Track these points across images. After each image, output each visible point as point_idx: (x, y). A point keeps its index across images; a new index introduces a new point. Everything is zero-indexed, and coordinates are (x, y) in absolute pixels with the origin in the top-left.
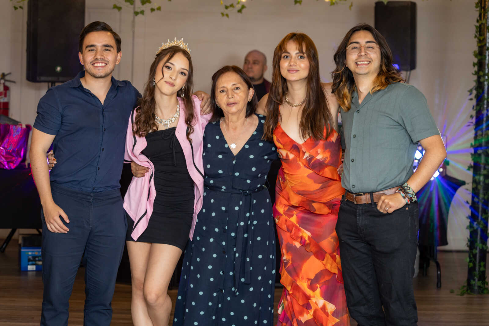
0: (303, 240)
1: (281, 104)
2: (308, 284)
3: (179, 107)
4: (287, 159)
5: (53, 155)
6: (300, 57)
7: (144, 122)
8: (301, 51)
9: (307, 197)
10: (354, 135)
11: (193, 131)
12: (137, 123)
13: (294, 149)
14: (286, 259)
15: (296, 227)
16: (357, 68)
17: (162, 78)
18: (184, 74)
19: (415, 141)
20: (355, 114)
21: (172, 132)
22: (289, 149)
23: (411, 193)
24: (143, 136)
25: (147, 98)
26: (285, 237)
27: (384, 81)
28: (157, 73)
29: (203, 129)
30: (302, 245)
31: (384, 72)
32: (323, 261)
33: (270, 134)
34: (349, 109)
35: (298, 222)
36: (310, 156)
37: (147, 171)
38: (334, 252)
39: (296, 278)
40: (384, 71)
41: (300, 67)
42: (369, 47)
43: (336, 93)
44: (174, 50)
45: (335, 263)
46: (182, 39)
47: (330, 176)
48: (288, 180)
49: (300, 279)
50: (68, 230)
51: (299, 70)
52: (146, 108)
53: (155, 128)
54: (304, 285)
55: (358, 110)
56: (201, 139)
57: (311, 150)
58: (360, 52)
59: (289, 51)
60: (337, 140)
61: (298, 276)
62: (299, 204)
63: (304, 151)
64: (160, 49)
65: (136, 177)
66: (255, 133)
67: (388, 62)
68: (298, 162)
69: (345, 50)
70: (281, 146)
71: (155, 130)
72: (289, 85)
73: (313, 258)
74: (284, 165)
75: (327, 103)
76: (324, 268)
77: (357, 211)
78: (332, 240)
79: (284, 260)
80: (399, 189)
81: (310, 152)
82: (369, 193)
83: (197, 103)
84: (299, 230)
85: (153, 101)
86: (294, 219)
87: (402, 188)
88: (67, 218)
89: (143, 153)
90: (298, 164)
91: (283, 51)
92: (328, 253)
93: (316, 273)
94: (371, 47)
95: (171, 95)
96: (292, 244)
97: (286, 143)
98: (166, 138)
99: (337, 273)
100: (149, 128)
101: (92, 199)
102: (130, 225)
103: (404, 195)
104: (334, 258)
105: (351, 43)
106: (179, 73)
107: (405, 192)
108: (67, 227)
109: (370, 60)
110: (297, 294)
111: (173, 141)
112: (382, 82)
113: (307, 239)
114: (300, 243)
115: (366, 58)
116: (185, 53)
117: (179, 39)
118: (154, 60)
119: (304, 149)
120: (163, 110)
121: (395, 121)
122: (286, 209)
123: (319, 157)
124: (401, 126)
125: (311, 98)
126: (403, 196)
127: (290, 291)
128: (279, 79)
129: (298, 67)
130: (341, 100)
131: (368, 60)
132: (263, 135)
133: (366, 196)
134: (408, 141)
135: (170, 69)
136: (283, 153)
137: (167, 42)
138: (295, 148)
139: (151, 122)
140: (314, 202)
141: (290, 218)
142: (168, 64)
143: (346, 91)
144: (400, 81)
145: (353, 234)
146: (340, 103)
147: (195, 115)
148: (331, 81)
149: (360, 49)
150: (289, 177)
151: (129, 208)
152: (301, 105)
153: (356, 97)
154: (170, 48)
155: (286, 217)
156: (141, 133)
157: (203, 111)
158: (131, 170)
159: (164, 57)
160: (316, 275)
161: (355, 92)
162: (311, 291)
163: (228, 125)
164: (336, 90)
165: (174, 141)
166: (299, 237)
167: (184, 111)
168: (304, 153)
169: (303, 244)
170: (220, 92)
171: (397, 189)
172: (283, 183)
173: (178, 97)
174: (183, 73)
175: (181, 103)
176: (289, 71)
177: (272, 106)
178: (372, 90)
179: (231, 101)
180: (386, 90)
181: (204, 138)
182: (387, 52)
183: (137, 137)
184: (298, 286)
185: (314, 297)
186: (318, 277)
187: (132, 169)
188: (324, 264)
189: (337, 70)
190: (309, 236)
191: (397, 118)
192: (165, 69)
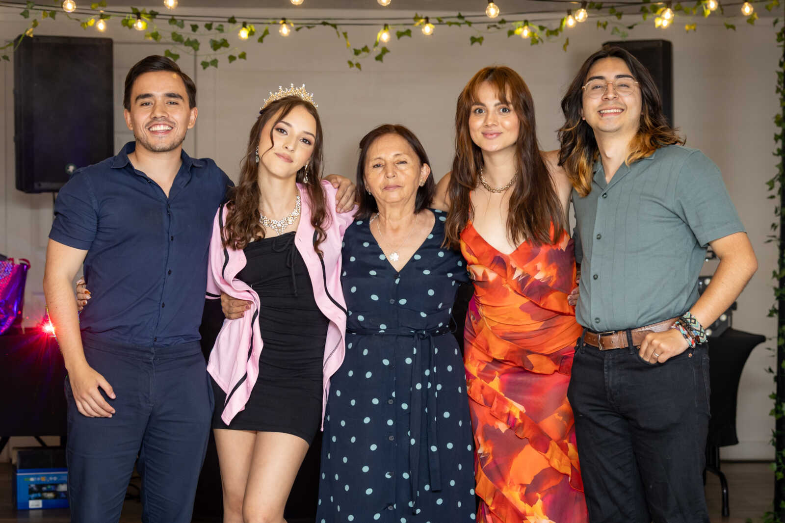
0: (511, 420)
1: (472, 190)
2: (522, 493)
3: (300, 198)
4: (484, 282)
5: (85, 286)
6: (503, 111)
7: (242, 224)
8: (503, 100)
9: (518, 344)
10: (598, 235)
11: (325, 238)
12: (228, 227)
13: (497, 263)
14: (484, 452)
15: (500, 397)
16: (601, 119)
17: (271, 148)
18: (307, 142)
19: (703, 243)
20: (600, 199)
21: (290, 240)
22: (489, 264)
23: (697, 329)
24: (239, 249)
25: (245, 184)
26: (481, 413)
27: (649, 143)
28: (261, 141)
29: (341, 236)
30: (510, 426)
31: (647, 127)
32: (546, 452)
33: (455, 239)
34: (588, 192)
35: (502, 389)
36: (523, 274)
37: (248, 308)
38: (563, 437)
39: (501, 484)
40: (648, 125)
41: (504, 127)
42: (622, 85)
43: (566, 166)
44: (291, 103)
45: (567, 458)
46: (304, 85)
47: (557, 308)
48: (486, 317)
49: (508, 486)
50: (114, 412)
51: (502, 133)
52: (243, 199)
53: (259, 234)
54: (514, 495)
55: (605, 194)
56: (339, 252)
57: (524, 264)
58: (606, 94)
59: (483, 101)
60: (568, 247)
61: (504, 480)
62: (505, 357)
63: (514, 266)
64: (266, 102)
65: (230, 318)
66: (431, 236)
67: (654, 111)
68: (503, 286)
69: (580, 92)
70: (474, 260)
71: (260, 237)
72: (486, 159)
73: (528, 450)
74: (480, 291)
75: (552, 182)
76: (549, 466)
77: (605, 361)
78: (561, 418)
79: (481, 454)
80: (677, 322)
81: (523, 268)
82: (623, 330)
83: (331, 192)
84: (505, 402)
85: (255, 188)
86: (495, 384)
87: (681, 320)
88: (112, 390)
89: (239, 276)
90: (504, 288)
91: (474, 101)
92: (555, 441)
93: (535, 475)
94: (625, 86)
95: (287, 177)
96: (493, 426)
97: (482, 253)
98: (278, 251)
99: (569, 473)
100: (250, 235)
101: (153, 359)
102: (220, 399)
103: (685, 332)
104: (564, 448)
105: (591, 79)
106: (300, 140)
107: (688, 327)
108: (111, 405)
109: (623, 108)
110: (503, 511)
111: (291, 255)
112: (645, 145)
113: (518, 416)
114: (507, 423)
115: (615, 103)
116: (309, 107)
117: (298, 85)
118: (256, 120)
119: (513, 264)
120: (273, 205)
121: (669, 210)
122: (482, 367)
123: (539, 276)
124: (679, 217)
125: (525, 178)
126: (684, 334)
127: (491, 506)
128: (469, 148)
129: (500, 126)
130: (575, 176)
131: (620, 106)
132: (444, 240)
133: (620, 337)
134: (691, 243)
135: (285, 133)
136: (478, 271)
137: (278, 91)
138: (499, 261)
139: (253, 225)
140: (530, 353)
141: (488, 383)
142: (281, 125)
143: (583, 161)
144: (676, 142)
145: (598, 402)
146: (572, 182)
147: (328, 211)
148: (557, 146)
149: (605, 88)
150: (487, 311)
151: (217, 373)
152: (507, 189)
153: (600, 172)
154: (283, 99)
155: (483, 381)
156: (236, 243)
157: (339, 205)
158: (221, 307)
159: (275, 113)
160: (535, 477)
161: (599, 163)
162: (527, 505)
163: (384, 225)
164: (565, 159)
165: (293, 255)
166: (504, 414)
167: (309, 205)
168: (514, 270)
169: (513, 425)
170: (374, 167)
171: (674, 323)
172: (476, 323)
173: (297, 184)
174: (307, 140)
175: (303, 192)
176: (485, 134)
177: (458, 192)
178: (628, 159)
179: (392, 182)
180: (653, 158)
181: (343, 250)
182: (653, 92)
183: (229, 251)
184: (504, 496)
185: (532, 515)
186: (538, 481)
187: (223, 304)
188: (547, 459)
189: (568, 127)
190: (521, 412)
191: (671, 204)
192: (275, 132)
